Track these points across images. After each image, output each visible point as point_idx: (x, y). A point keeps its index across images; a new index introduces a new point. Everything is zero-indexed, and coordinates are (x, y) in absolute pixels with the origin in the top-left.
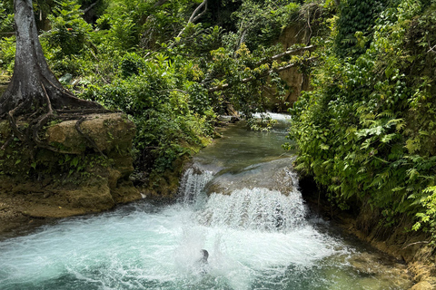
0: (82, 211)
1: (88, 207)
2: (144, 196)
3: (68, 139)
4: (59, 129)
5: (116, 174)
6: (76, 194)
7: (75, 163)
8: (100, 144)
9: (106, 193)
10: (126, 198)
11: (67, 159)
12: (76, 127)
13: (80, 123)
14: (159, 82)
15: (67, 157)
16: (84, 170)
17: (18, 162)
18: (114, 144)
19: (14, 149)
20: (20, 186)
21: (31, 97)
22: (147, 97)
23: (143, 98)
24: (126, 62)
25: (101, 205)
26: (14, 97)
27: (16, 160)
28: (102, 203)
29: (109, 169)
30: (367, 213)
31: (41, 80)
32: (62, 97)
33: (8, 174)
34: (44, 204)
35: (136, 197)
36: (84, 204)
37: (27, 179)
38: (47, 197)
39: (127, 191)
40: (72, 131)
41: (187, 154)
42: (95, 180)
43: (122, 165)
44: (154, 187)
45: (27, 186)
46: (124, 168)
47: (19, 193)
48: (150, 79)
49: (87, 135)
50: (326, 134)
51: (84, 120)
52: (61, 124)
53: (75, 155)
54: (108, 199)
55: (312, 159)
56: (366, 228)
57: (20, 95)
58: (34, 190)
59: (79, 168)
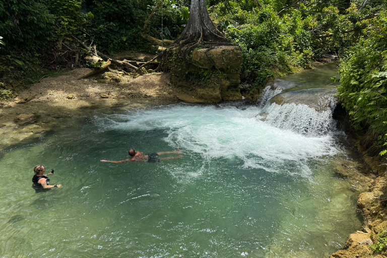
0: (202, 101)
1: (206, 99)
2: (243, 98)
3: (200, 59)
4: (197, 53)
5: (227, 83)
6: (201, 91)
7: (205, 74)
8: (218, 64)
9: (217, 93)
10: (231, 98)
11: (203, 71)
12: (205, 53)
13: (209, 50)
14: (276, 29)
15: (202, 70)
16: (209, 79)
17: (180, 69)
18: (228, 64)
19: (179, 62)
20: (180, 83)
21: (196, 33)
22: (263, 37)
23: (260, 38)
24: (261, 14)
25: (213, 100)
26: (187, 33)
27: (179, 68)
28: (214, 98)
29: (222, 80)
30: (370, 135)
31: (201, 24)
32: (210, 34)
33: (176, 76)
34: (188, 94)
35: (237, 98)
36: (204, 97)
37: (184, 79)
38: (191, 91)
39: (232, 94)
40: (203, 55)
41: (272, 76)
42: (213, 85)
43: (233, 79)
44: (251, 94)
45: (184, 83)
46: (234, 80)
47: (180, 86)
48: (270, 25)
49: (211, 57)
50: (359, 73)
51: (212, 48)
52: (198, 50)
53: (207, 69)
54: (217, 96)
55: (345, 90)
56: (365, 145)
57: (191, 32)
58: (186, 86)
59: (207, 77)
